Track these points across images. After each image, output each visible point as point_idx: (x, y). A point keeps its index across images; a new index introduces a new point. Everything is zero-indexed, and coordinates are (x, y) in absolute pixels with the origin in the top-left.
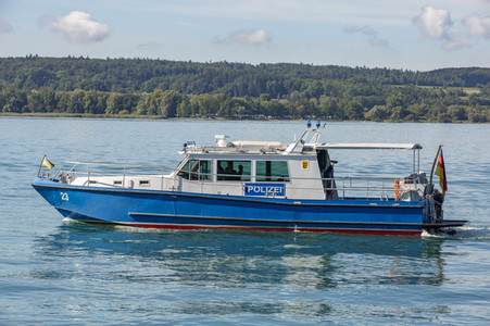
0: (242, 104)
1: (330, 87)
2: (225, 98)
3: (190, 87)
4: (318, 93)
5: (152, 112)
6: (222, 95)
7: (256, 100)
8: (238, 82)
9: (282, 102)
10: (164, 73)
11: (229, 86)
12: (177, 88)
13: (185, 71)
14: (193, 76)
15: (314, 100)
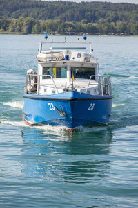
0: (71, 26)
1: (122, 16)
2: (61, 22)
3: (40, 16)
4: (115, 19)
5: (18, 30)
6: (59, 20)
7: (79, 24)
8: (68, 13)
9: (94, 24)
10: (25, 7)
11: (63, 15)
12: (33, 16)
13: (37, 6)
14: (42, 9)
15: (113, 23)
